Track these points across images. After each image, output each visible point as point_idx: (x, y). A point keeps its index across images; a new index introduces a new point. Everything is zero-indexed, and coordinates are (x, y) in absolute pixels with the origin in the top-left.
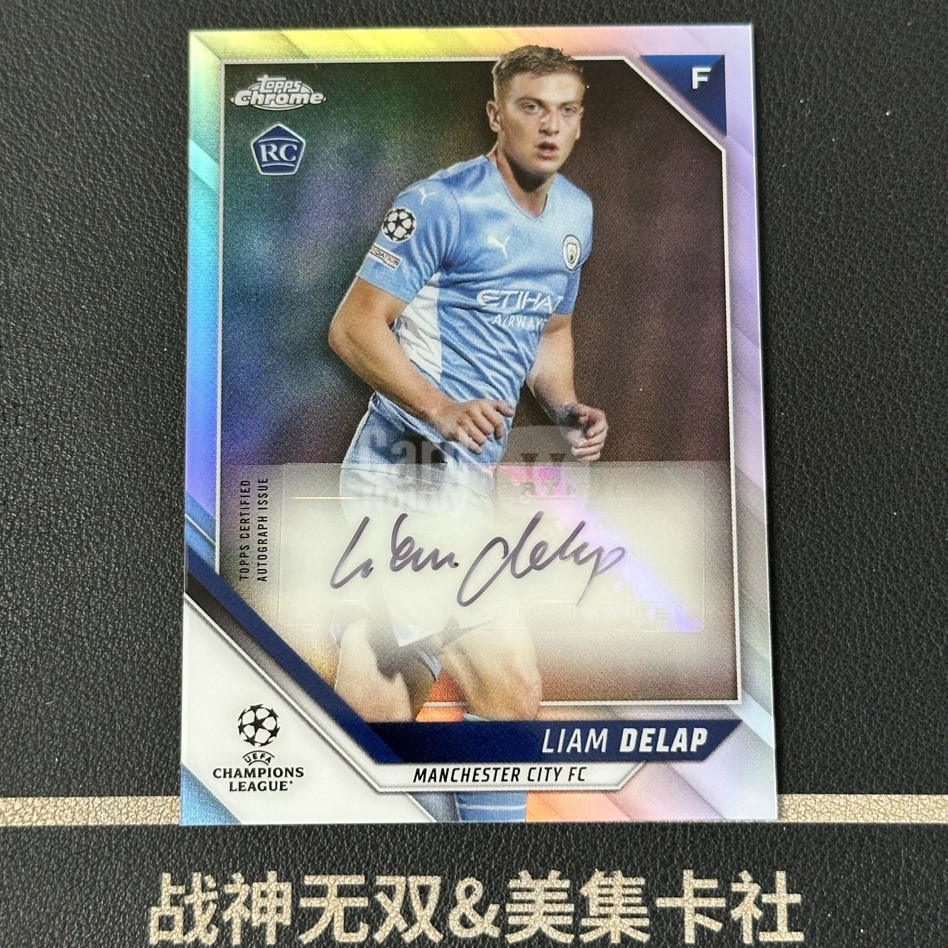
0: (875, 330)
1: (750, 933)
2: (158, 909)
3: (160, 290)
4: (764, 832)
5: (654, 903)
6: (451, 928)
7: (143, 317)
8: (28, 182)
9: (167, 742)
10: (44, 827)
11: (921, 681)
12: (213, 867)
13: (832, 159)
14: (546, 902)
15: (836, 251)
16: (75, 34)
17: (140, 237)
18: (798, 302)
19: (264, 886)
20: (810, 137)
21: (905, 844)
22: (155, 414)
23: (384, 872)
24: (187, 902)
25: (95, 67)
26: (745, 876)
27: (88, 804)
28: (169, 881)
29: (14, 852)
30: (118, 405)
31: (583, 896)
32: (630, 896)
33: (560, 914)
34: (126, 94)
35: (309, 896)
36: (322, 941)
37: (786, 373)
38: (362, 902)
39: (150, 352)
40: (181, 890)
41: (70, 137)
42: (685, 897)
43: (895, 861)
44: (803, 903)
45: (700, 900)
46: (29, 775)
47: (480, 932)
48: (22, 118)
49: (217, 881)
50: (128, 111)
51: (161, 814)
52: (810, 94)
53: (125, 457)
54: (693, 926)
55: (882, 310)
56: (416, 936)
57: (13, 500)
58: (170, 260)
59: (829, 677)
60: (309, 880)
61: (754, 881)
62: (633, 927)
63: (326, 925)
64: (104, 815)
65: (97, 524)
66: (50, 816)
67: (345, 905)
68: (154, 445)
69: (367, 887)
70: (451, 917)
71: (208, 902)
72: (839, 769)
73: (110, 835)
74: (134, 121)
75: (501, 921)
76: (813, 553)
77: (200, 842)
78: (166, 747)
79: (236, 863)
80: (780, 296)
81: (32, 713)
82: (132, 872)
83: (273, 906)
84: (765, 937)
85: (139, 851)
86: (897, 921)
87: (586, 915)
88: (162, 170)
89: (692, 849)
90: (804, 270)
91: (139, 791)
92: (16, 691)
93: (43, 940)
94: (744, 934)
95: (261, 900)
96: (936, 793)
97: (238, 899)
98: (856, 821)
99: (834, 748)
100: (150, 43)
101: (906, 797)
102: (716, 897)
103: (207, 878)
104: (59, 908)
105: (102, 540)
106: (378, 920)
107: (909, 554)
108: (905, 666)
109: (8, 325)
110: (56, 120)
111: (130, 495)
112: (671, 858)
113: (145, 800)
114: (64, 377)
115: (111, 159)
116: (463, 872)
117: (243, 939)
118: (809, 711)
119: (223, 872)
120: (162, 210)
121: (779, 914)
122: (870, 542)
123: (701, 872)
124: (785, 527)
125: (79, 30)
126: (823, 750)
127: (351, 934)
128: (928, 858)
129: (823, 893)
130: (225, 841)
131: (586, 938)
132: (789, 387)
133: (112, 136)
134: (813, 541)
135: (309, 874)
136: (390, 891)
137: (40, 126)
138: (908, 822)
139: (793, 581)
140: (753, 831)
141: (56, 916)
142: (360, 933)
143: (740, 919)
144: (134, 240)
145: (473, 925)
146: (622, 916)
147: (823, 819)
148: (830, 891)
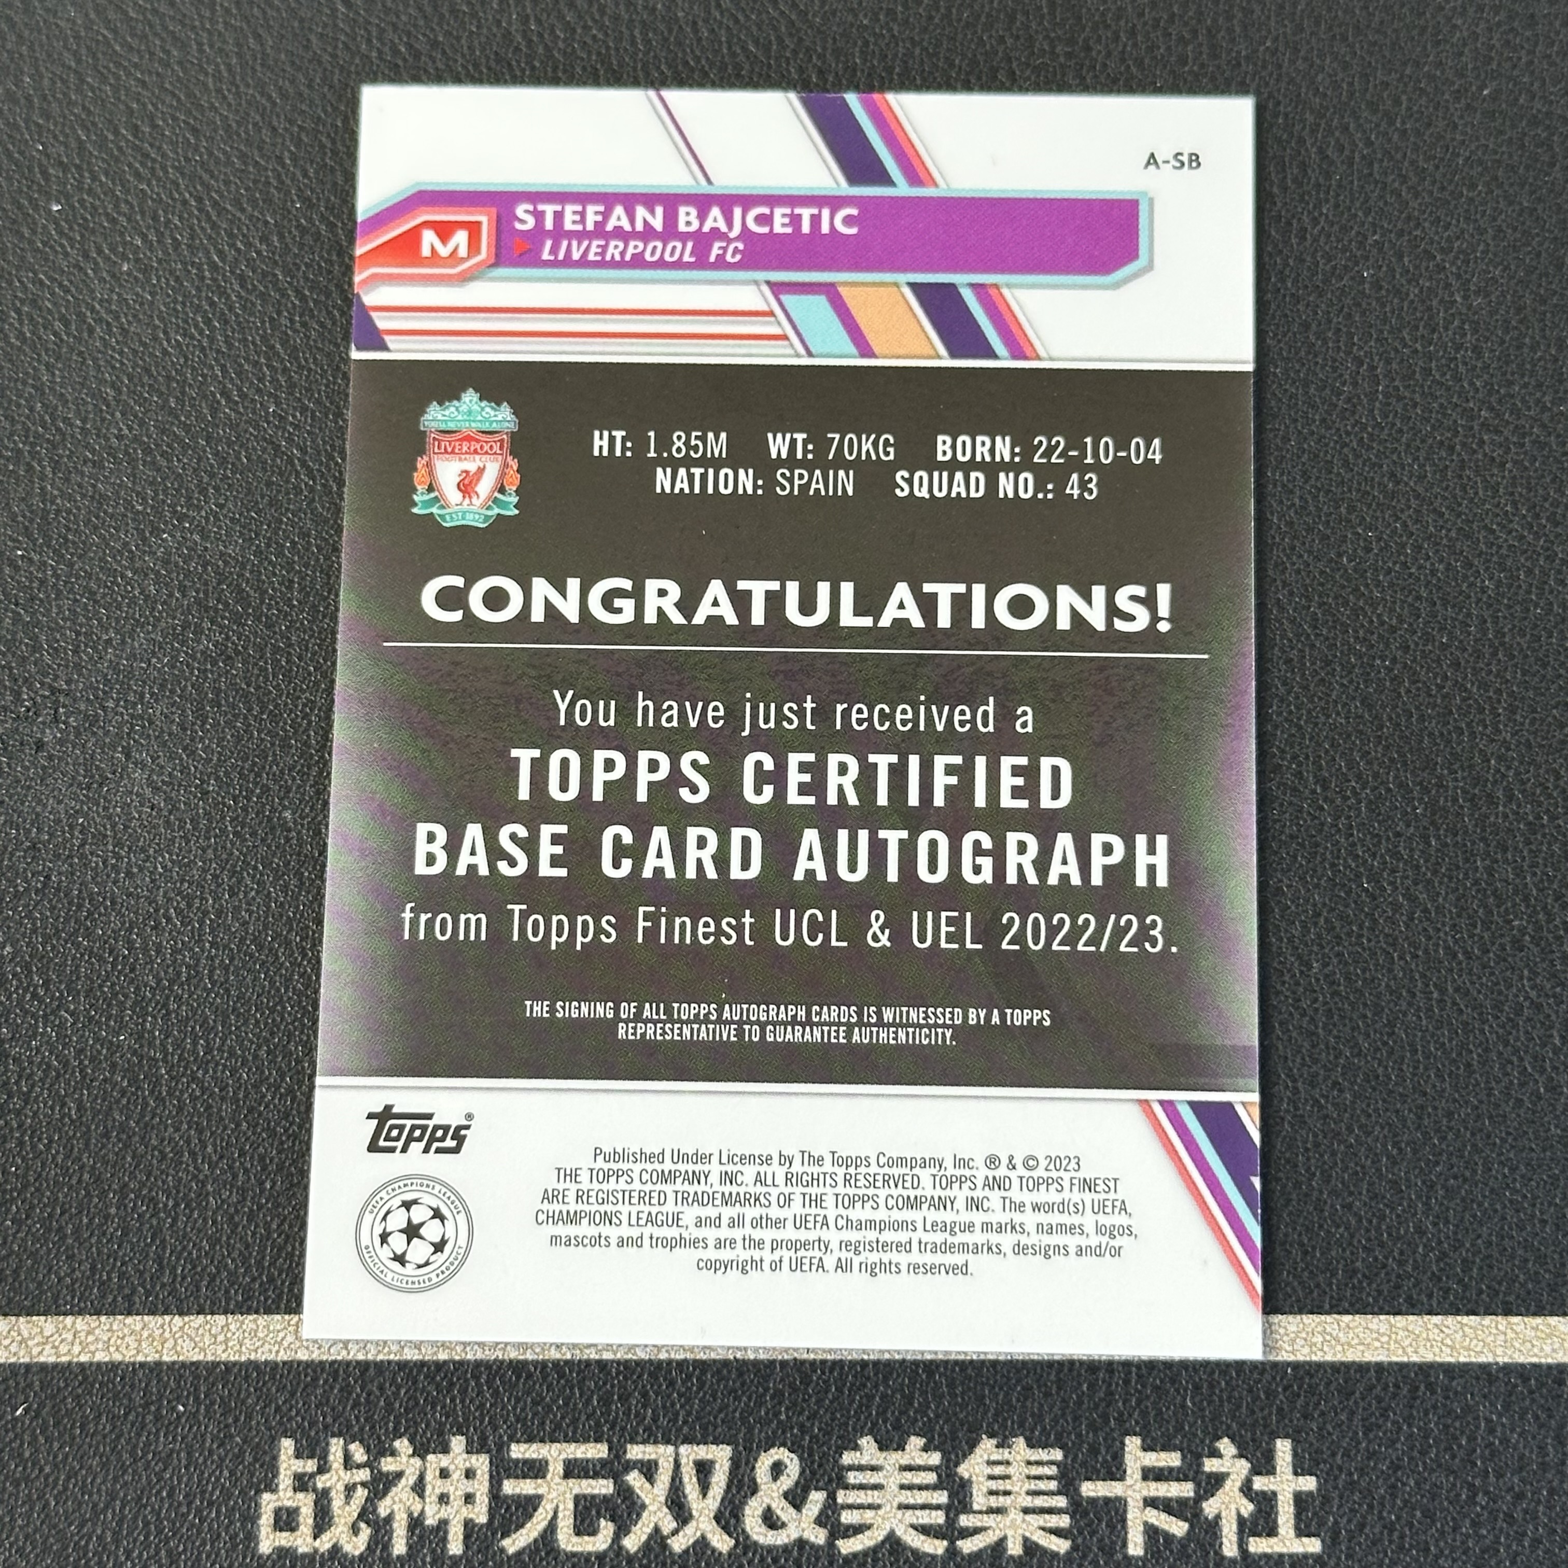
0: (1433, 572)
1: (1235, 1538)
2: (274, 1497)
3: (287, 509)
4: (1256, 1376)
5: (1077, 1490)
6: (748, 1529)
7: (258, 553)
8: (79, 339)
9: (290, 1227)
10: (91, 1364)
11: (1508, 1133)
12: (362, 1429)
13: (1364, 305)
14: (902, 1487)
15: (1370, 448)
16: (157, 109)
17: (257, 427)
18: (1310, 530)
19: (444, 1461)
20: (1328, 268)
21: (1485, 1397)
22: (276, 706)
23: (639, 1439)
24: (320, 1485)
25: (188, 160)
26: (1226, 1446)
27: (162, 1326)
28: (291, 1451)
29: (42, 1405)
30: (218, 692)
31: (961, 1478)
32: (1039, 1478)
33: (924, 1507)
34: (237, 203)
35: (517, 1477)
36: (537, 1550)
37: (1290, 640)
38: (603, 1487)
39: (270, 607)
40: (310, 1466)
41: (146, 271)
42: (1129, 1481)
43: (1468, 1423)
44: (1319, 1490)
45: (1153, 1485)
46: (68, 1280)
47: (795, 1535)
48: (71, 240)
49: (368, 1451)
50: (239, 229)
51: (280, 1343)
52: (1327, 201)
53: (227, 774)
54: (1141, 1528)
55: (1445, 541)
56: (691, 1541)
57: (49, 841)
58: (304, 464)
59: (1360, 1127)
60: (518, 1451)
61: (1240, 1456)
62: (1043, 1529)
63: (545, 1523)
64: (187, 1344)
65: (182, 881)
66: (100, 1346)
67: (576, 1490)
68: (275, 755)
69: (612, 1462)
70: (748, 1511)
71: (355, 1485)
72: (1376, 1275)
73: (197, 1377)
74: (249, 245)
75: (828, 1517)
76: (1334, 928)
77: (341, 1390)
78: (288, 1237)
79: (400, 1423)
80: (1280, 520)
81: (74, 1182)
82: (232, 1437)
83: (459, 1493)
84: (1258, 1546)
85: (243, 1402)
86: (1472, 1520)
87: (966, 1508)
88: (292, 321)
89: (1139, 1402)
90: (1318, 478)
91: (243, 1308)
92: (48, 1147)
93: (87, 1543)
94: (1224, 1540)
95: (439, 1482)
96: (1535, 1314)
97: (403, 1481)
98: (1405, 1359)
99: (1369, 1240)
100: (276, 124)
101: (1488, 1320)
102: (1178, 1480)
103: (353, 1447)
104: (112, 1496)
105: (189, 906)
106: (629, 1515)
107: (1489, 929)
108: (1484, 1107)
109: (45, 564)
110: (125, 243)
111: (236, 833)
112: (1105, 1417)
113: (255, 1321)
114: (133, 648)
115: (212, 304)
116: (768, 1438)
117: (410, 1547)
118: (1328, 1182)
119: (379, 1438)
120: (292, 386)
121: (1280, 1509)
122: (1426, 911)
123: (1153, 1439)
124: (1289, 887)
125: (163, 103)
126: (1350, 1244)
127: (586, 1538)
128: (1521, 1418)
129: (1351, 1474)
130: (381, 1388)
131: (967, 1546)
132: (1295, 663)
133: (214, 267)
134: (1333, 910)
135: (518, 1442)
136: (649, 1469)
137: (100, 251)
138: (1491, 1360)
139: (1302, 972)
140: (1238, 1375)
141: (106, 1507)
142: (600, 1536)
143: (1218, 1517)
144: (246, 431)
145: (784, 1525)
146: (1026, 1511)
147: (1351, 1356)
148: (1362, 1471)
